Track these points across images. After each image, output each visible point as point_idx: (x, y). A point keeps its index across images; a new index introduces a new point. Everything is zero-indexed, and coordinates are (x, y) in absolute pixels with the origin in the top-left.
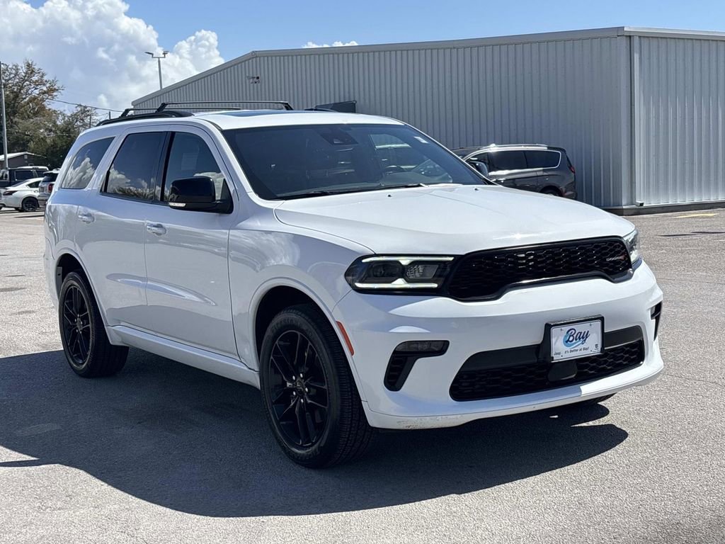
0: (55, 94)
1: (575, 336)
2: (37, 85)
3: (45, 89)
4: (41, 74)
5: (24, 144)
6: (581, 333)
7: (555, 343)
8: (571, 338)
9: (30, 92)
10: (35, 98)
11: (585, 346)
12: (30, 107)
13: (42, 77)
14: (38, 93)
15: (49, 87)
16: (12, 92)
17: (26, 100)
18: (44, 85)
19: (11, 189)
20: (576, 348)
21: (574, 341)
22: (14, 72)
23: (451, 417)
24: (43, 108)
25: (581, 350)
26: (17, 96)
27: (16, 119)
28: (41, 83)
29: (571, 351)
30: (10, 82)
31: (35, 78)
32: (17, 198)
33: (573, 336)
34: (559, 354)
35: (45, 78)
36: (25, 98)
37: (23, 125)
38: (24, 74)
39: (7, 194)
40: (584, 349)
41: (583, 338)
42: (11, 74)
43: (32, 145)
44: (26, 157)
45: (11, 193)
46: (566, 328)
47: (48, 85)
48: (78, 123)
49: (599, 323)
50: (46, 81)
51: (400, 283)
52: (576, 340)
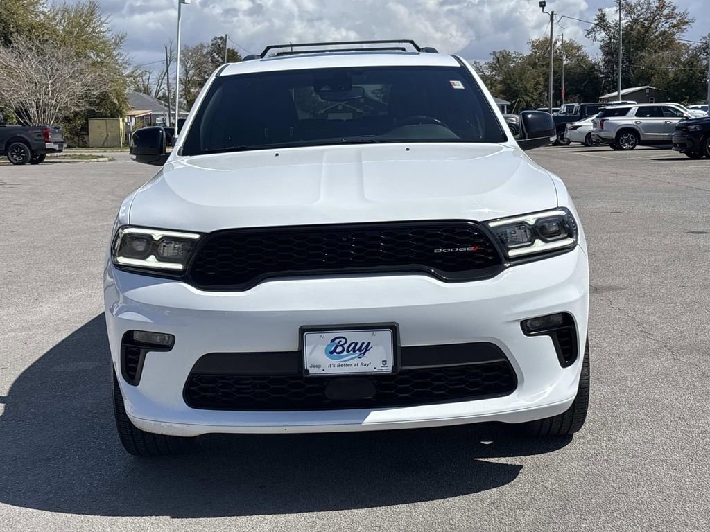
0: (684, 27)
1: (346, 346)
2: (668, 19)
3: (675, 22)
4: (672, 8)
5: (648, 78)
6: (357, 344)
7: (311, 353)
8: (339, 349)
9: (660, 25)
10: (664, 32)
11: (364, 360)
12: (660, 41)
13: (673, 10)
14: (668, 26)
15: (680, 20)
16: (643, 26)
17: (656, 35)
18: (675, 18)
19: (576, 124)
20: (348, 363)
21: (345, 353)
22: (645, 6)
23: (176, 425)
24: (672, 41)
25: (355, 365)
26: (647, 31)
27: (643, 54)
28: (671, 16)
29: (339, 365)
30: (642, 16)
31: (665, 12)
32: (581, 133)
33: (341, 346)
34: (319, 367)
35: (676, 12)
36: (655, 33)
37: (647, 59)
38: (655, 8)
39: (572, 129)
40: (362, 364)
41: (360, 349)
42: (642, 8)
43: (655, 79)
44: (647, 91)
45: (576, 128)
46: (331, 335)
47: (678, 18)
48: (702, 56)
49: (388, 334)
50: (677, 14)
51: (151, 262)
52: (348, 351)
